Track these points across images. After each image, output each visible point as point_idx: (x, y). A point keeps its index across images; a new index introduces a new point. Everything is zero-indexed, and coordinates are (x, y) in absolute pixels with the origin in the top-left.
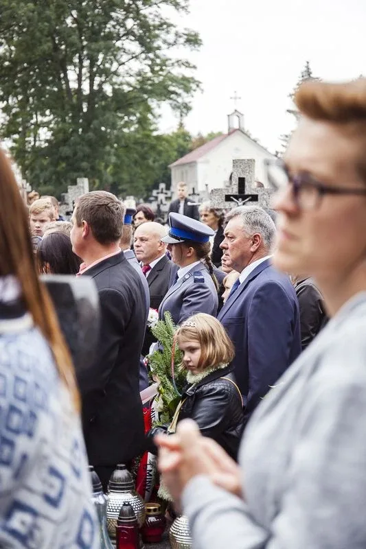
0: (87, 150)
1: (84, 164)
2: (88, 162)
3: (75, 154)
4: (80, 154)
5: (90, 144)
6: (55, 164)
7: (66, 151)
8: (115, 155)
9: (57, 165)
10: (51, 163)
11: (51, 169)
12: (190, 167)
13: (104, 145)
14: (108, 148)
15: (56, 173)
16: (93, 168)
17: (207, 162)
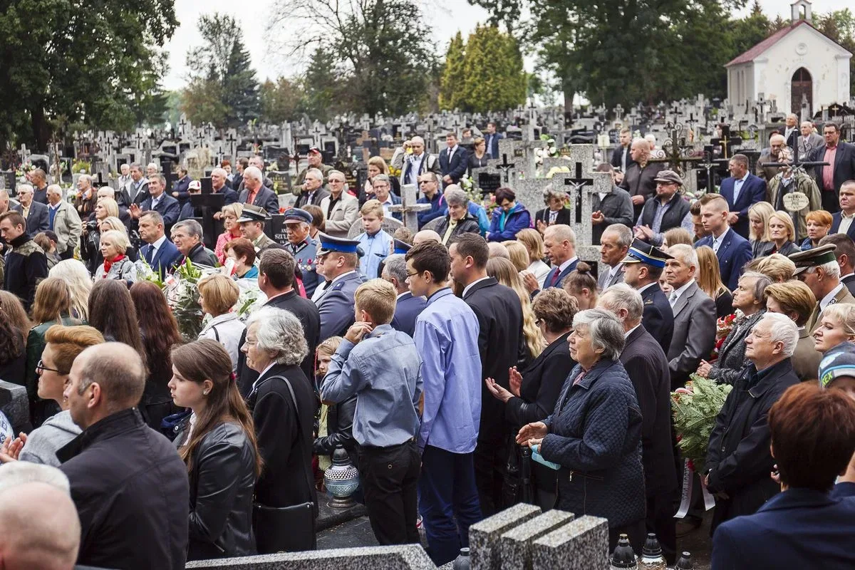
0: (624, 52)
1: (623, 69)
2: (627, 67)
3: (611, 57)
4: (617, 58)
5: (628, 45)
6: (588, 70)
7: (600, 55)
8: (658, 56)
9: (591, 71)
10: (584, 69)
11: (584, 75)
12: (747, 67)
13: (644, 47)
14: (648, 49)
15: (589, 80)
16: (631, 72)
17: (766, 61)
